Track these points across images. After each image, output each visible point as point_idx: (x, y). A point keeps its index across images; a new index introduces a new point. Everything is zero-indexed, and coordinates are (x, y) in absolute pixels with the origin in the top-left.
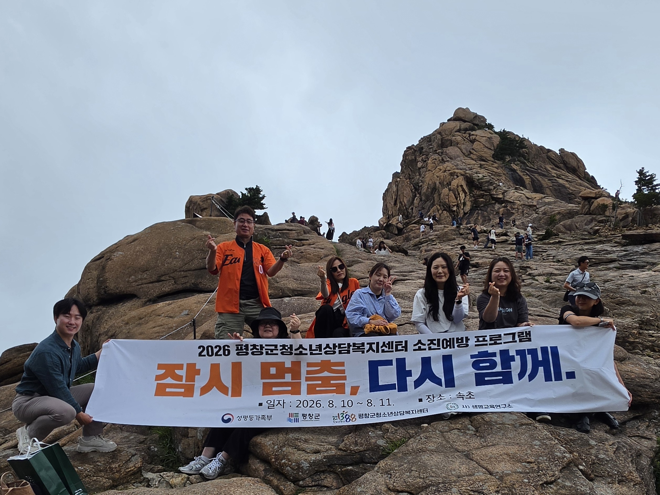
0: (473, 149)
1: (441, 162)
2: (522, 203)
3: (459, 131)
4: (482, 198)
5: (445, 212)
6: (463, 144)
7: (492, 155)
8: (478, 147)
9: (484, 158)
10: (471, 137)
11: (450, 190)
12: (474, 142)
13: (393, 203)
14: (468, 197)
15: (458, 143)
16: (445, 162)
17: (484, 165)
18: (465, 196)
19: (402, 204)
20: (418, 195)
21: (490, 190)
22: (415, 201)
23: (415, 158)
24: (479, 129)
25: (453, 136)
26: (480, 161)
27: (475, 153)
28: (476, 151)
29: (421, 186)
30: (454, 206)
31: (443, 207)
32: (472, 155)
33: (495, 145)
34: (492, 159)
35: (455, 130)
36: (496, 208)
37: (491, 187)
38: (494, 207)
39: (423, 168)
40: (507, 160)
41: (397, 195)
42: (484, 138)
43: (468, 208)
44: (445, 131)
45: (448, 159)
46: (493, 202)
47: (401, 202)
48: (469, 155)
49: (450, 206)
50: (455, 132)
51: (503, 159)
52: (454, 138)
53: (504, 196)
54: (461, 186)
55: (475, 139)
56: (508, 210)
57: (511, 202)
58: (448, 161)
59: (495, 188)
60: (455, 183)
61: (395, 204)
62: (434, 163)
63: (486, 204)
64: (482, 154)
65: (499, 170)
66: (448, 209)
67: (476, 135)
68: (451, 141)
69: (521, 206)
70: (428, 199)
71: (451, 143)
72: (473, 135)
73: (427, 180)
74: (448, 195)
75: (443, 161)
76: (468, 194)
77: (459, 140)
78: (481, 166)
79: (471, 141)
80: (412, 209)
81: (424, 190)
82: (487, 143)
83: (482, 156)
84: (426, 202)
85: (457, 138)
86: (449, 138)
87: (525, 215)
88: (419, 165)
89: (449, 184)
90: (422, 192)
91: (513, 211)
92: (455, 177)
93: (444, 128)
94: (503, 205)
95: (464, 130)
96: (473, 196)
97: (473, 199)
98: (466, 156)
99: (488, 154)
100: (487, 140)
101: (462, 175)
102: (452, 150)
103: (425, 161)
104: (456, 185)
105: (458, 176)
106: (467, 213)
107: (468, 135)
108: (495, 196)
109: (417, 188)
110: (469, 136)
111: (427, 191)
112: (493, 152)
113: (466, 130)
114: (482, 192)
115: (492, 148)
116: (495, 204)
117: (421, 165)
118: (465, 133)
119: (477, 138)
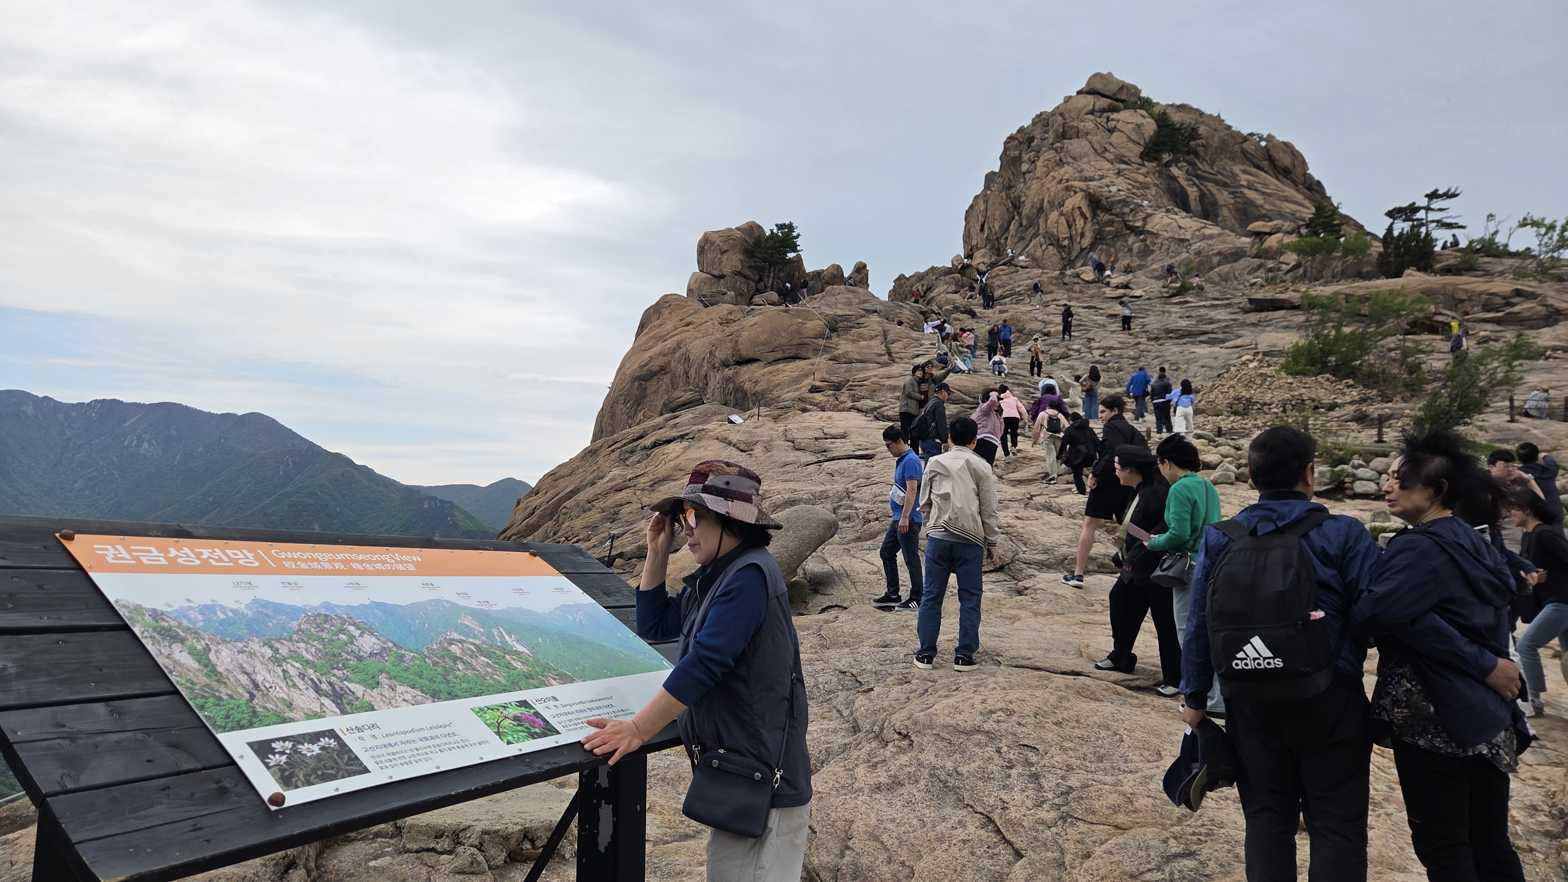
0: (1111, 144)
1: (1057, 165)
2: (1170, 234)
3: (1092, 112)
4: (1112, 226)
5: (1051, 247)
6: (1096, 134)
7: (1139, 154)
8: (1119, 141)
9: (1126, 159)
10: (1109, 123)
11: (1061, 214)
12: (1114, 132)
13: (978, 228)
14: (1089, 224)
15: (1087, 134)
16: (1064, 164)
17: (1125, 170)
18: (1085, 223)
19: (991, 231)
20: (1017, 218)
21: (1124, 214)
22: (1011, 227)
23: (1020, 154)
24: (1126, 108)
25: (1082, 121)
26: (1119, 163)
27: (1112, 150)
28: (1114, 147)
29: (1024, 202)
30: (1065, 239)
31: (1050, 239)
32: (1107, 154)
33: (1147, 136)
34: (1139, 161)
35: (1085, 111)
36: (1130, 243)
37: (1126, 210)
38: (1126, 241)
39: (1029, 172)
40: (1165, 161)
41: (985, 217)
42: (1130, 126)
43: (1086, 242)
44: (1070, 111)
45: (1070, 160)
46: (1128, 232)
47: (989, 228)
48: (1103, 152)
49: (1058, 240)
50: (1086, 114)
51: (1157, 159)
52: (1082, 124)
53: (1145, 224)
54: (1080, 208)
55: (1115, 127)
56: (1146, 245)
57: (1152, 233)
58: (1068, 163)
59: (1132, 210)
60: (1069, 204)
61: (982, 229)
62: (1047, 166)
63: (1117, 236)
64: (1123, 151)
65: (1148, 179)
66: (1055, 243)
67: (1118, 121)
68: (1077, 128)
69: (1167, 239)
70: (1030, 225)
71: (1078, 134)
72: (1113, 120)
73: (1032, 193)
74: (1057, 222)
75: (1060, 163)
76: (1090, 219)
77: (1090, 127)
78: (1119, 173)
79: (1109, 130)
80: (1006, 239)
81: (1026, 210)
82: (1133, 133)
83: (1123, 156)
84: (1028, 229)
85: (1087, 124)
86: (1075, 124)
87: (1170, 254)
88: (1024, 167)
89: (1061, 205)
90: (1023, 214)
91: (1154, 248)
92: (1072, 193)
93: (1068, 107)
94: (1142, 237)
95: (1099, 111)
96: (1098, 223)
97: (1097, 227)
98: (1098, 155)
99: (1133, 151)
100: (1134, 129)
101: (1082, 190)
102: (1075, 145)
103: (1034, 162)
104: (1071, 207)
105: (1076, 193)
106: (1086, 248)
107: (1105, 120)
108: (1131, 224)
109: (1017, 205)
110: (1107, 123)
111: (1030, 211)
112: (1141, 149)
113: (1103, 111)
114: (1111, 217)
115: (1142, 142)
116: (1129, 235)
117: (1026, 168)
118: (1100, 117)
119: (1118, 126)
